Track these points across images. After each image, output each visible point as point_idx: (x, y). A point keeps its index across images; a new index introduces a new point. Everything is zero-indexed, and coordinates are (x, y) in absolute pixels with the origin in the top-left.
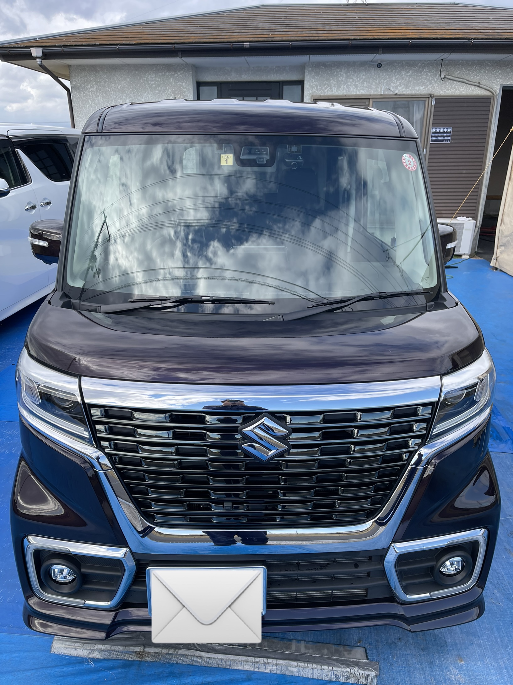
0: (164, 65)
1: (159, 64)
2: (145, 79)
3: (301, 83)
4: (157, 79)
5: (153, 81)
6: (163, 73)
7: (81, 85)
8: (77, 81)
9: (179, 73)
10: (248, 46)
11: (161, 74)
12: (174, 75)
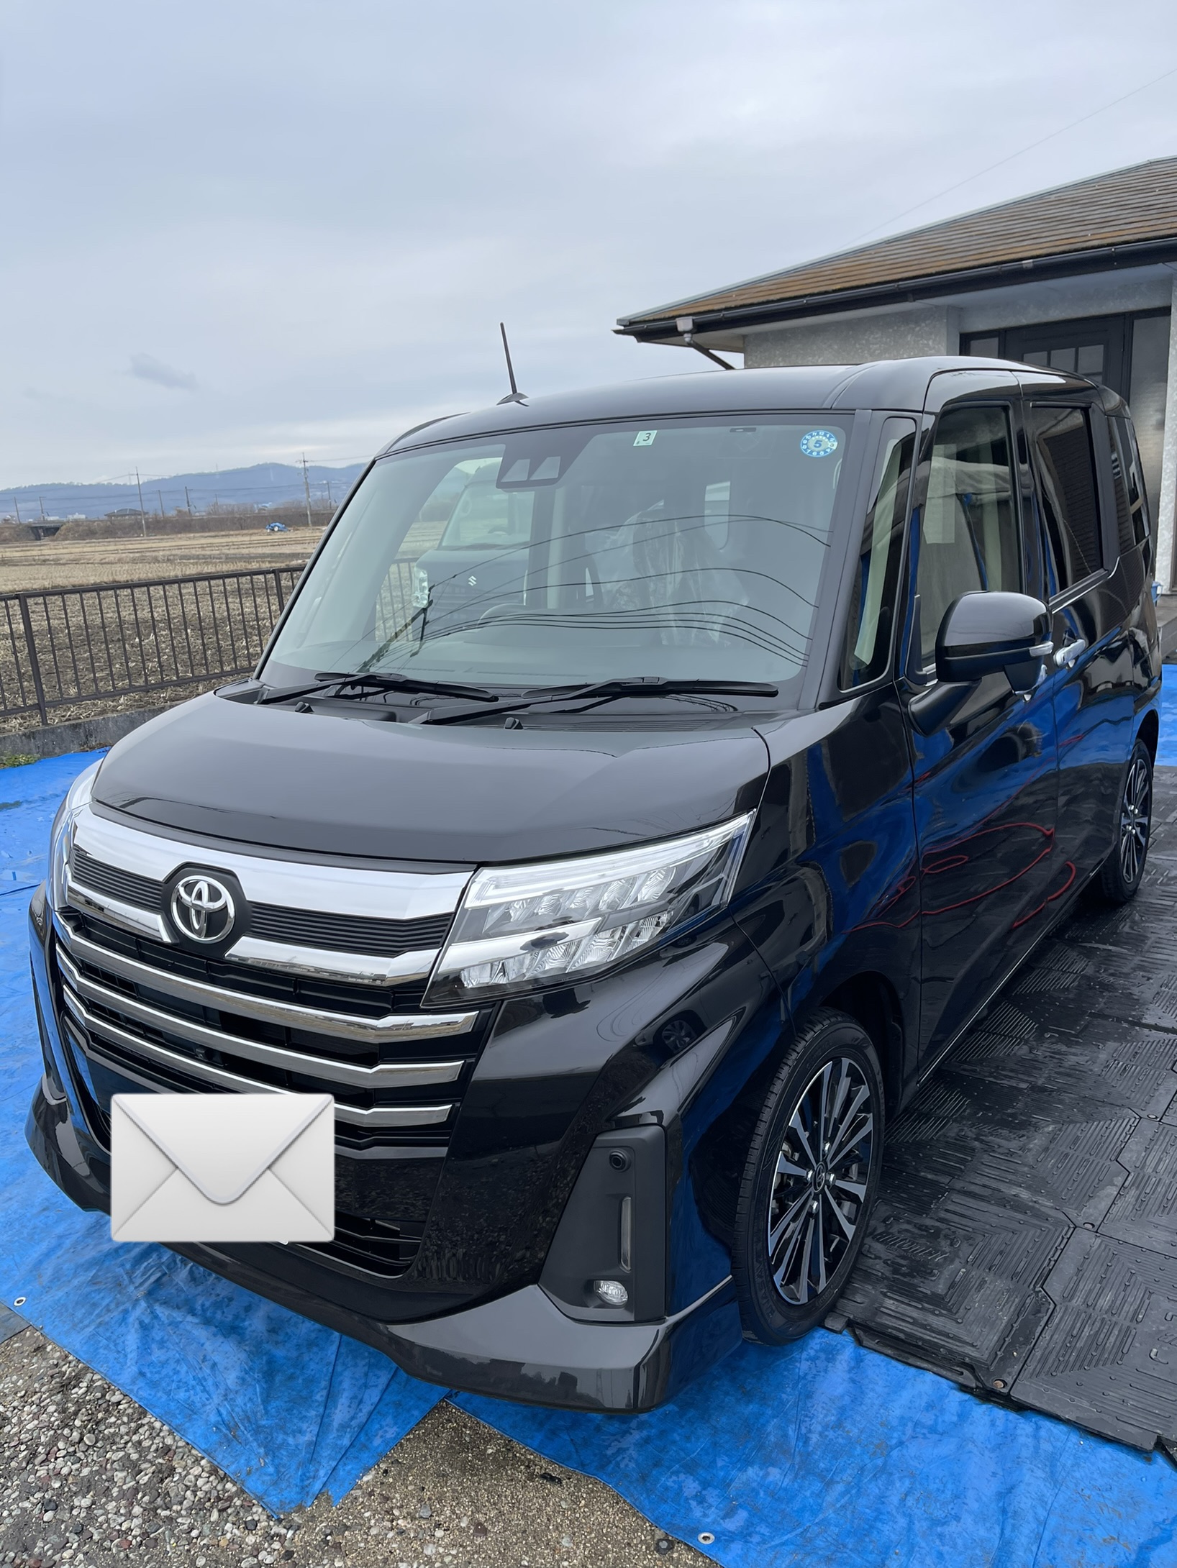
0: (896, 314)
1: (888, 314)
2: (864, 342)
3: (1166, 311)
4: (884, 339)
5: (876, 344)
6: (896, 328)
8: (754, 359)
9: (923, 325)
10: (1032, 265)
11: (891, 330)
12: (913, 329)
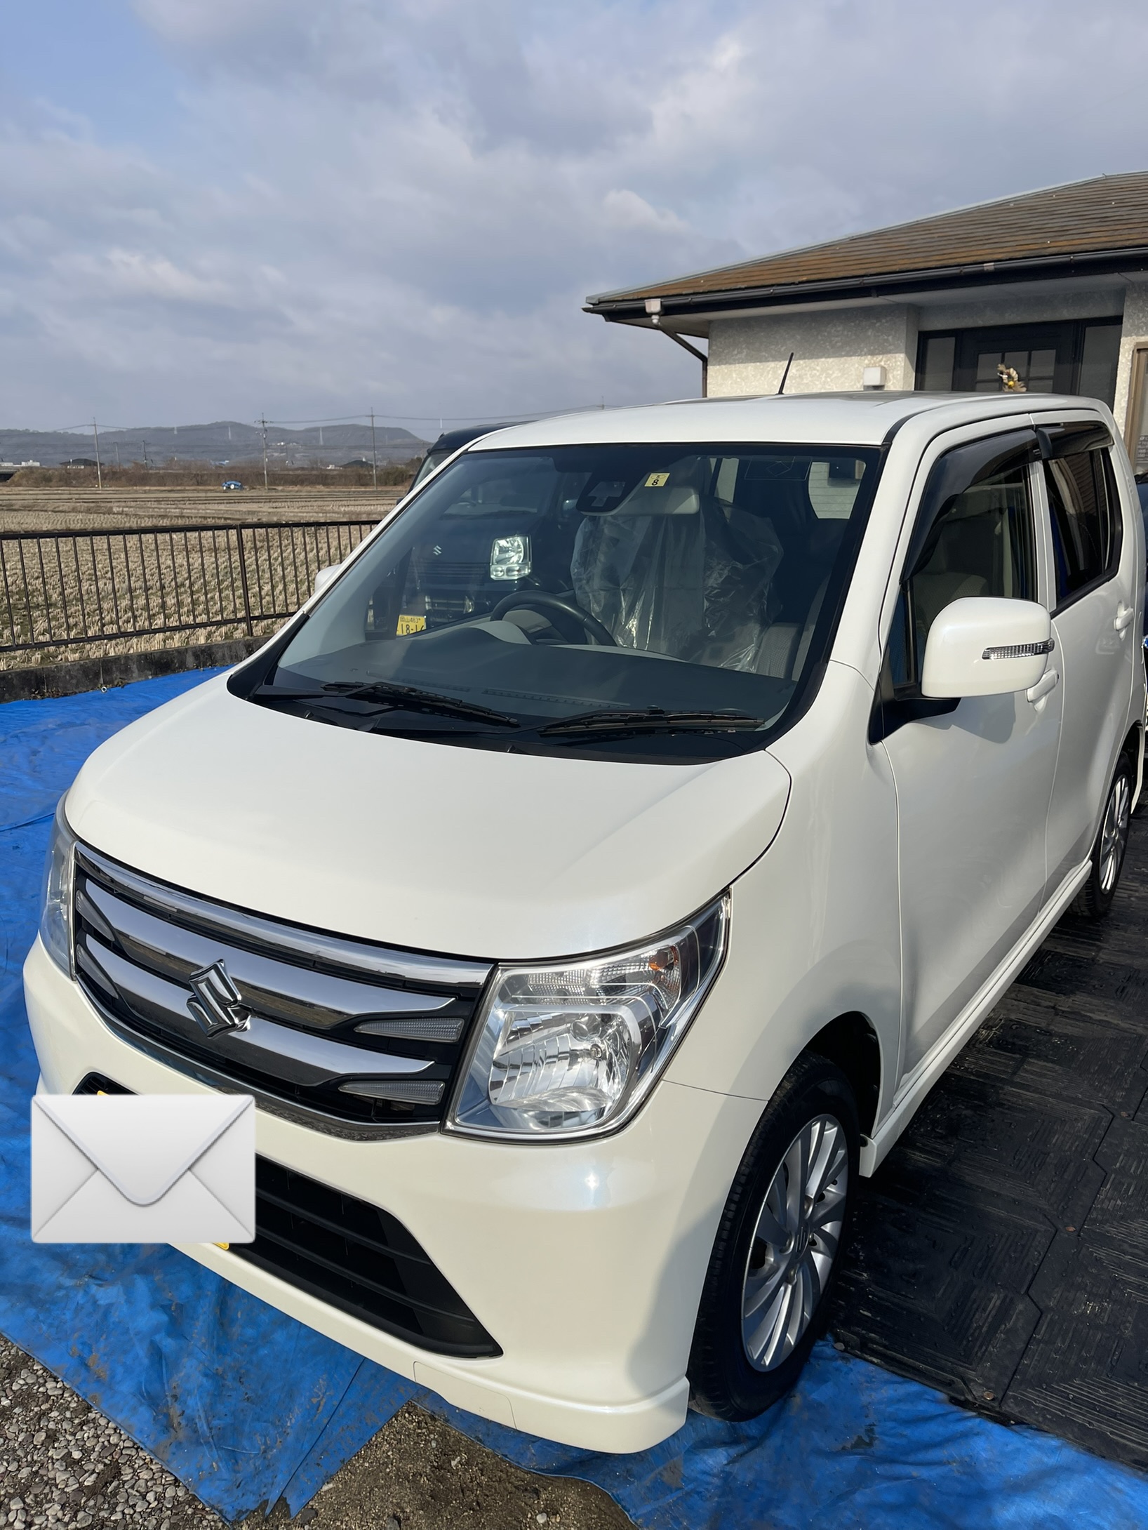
0: (858, 309)
3: (1117, 320)
6: (857, 322)
7: (723, 351)
8: (718, 344)
9: (884, 321)
10: (992, 268)
11: (853, 324)
12: (876, 323)
